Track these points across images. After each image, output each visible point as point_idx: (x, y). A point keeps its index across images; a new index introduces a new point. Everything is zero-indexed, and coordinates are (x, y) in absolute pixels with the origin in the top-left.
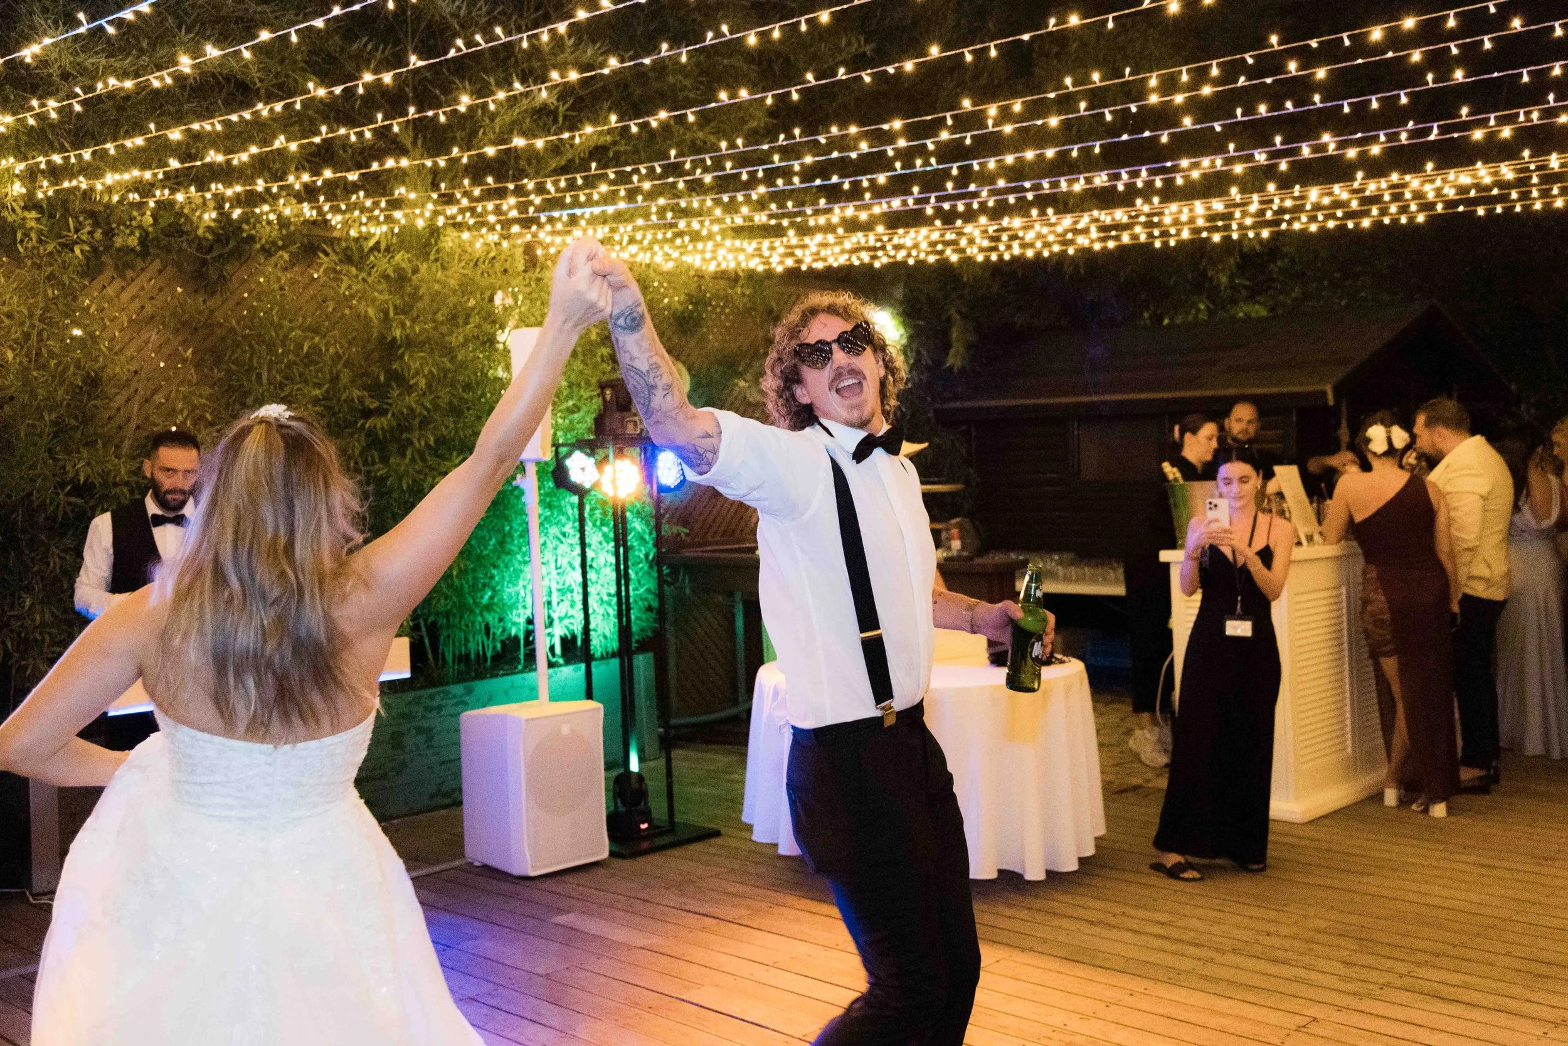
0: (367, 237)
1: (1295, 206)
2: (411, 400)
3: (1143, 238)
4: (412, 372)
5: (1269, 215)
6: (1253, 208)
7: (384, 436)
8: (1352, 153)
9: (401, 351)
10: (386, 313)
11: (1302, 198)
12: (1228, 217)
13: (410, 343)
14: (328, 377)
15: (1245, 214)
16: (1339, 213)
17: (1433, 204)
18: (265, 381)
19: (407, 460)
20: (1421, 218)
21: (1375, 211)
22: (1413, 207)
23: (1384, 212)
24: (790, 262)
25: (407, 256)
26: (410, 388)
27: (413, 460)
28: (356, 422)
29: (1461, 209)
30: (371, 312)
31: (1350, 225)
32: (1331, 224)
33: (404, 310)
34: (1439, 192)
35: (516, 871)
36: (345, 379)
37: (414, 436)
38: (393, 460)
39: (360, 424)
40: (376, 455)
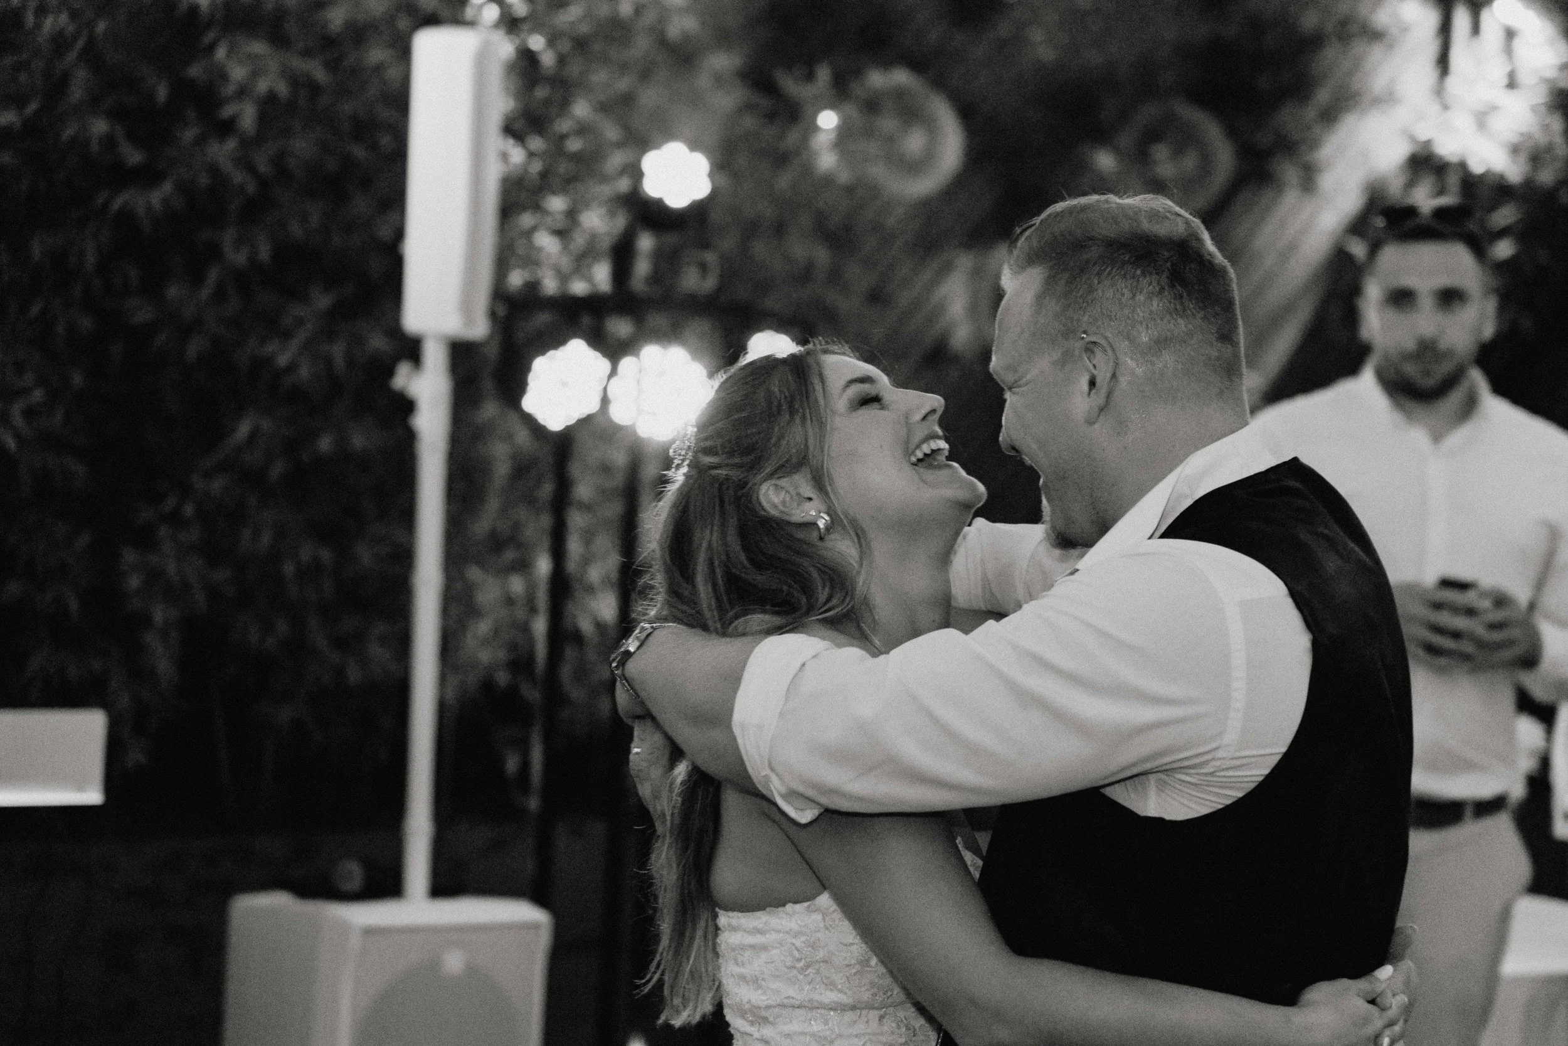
36: (77, 93)
37: (228, 237)
38: (173, 292)
39: (100, 200)
40: (133, 274)
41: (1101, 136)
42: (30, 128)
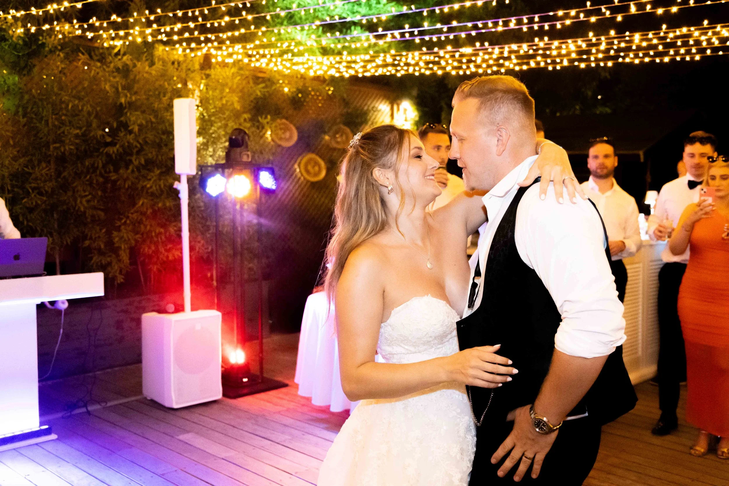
0: (113, 47)
1: (626, 47)
2: (131, 138)
3: (542, 64)
4: (132, 122)
5: (612, 53)
6: (603, 47)
7: (116, 157)
8: (660, 11)
9: (126, 111)
10: (117, 89)
11: (631, 41)
12: (588, 52)
13: (131, 105)
14: (85, 124)
15: (598, 51)
16: (652, 53)
17: (705, 49)
18: (50, 124)
19: (129, 171)
20: (697, 58)
21: (672, 52)
22: (694, 50)
23: (677, 53)
24: (352, 72)
25: (130, 57)
26: (131, 132)
27: (133, 171)
28: (99, 149)
29: (721, 53)
30: (107, 87)
31: (658, 60)
32: (647, 60)
33: (128, 88)
34: (709, 41)
35: (167, 404)
36: (94, 125)
37: (133, 158)
38: (121, 171)
39: (101, 150)
40: (112, 168)
41: (325, 133)
42: (84, 135)
